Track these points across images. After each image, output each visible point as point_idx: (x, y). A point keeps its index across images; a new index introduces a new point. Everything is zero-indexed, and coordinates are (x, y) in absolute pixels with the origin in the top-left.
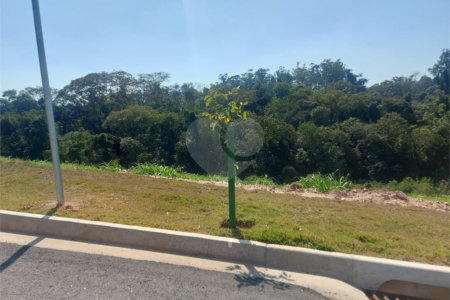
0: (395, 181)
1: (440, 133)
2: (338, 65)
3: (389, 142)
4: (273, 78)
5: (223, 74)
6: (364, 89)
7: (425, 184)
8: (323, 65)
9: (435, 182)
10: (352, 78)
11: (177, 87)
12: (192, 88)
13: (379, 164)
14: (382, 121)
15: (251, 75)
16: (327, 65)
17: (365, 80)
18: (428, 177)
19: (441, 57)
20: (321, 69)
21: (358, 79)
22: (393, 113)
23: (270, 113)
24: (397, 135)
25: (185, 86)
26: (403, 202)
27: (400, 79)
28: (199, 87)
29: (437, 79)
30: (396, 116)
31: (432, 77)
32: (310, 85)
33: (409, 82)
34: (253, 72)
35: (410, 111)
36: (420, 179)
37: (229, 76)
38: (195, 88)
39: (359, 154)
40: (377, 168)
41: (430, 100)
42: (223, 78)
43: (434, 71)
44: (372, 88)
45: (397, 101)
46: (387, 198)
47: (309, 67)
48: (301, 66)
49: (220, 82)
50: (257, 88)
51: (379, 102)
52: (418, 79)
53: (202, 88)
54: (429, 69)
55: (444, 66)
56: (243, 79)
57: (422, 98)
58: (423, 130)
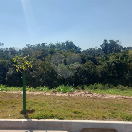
0: (91, 85)
1: (104, 67)
2: (71, 43)
3: (89, 71)
4: (48, 47)
5: (28, 44)
6: (80, 52)
7: (100, 85)
8: (66, 43)
9: (104, 85)
10: (76, 48)
11: (7, 49)
12: (14, 50)
13: (86, 79)
14: (86, 63)
15: (39, 45)
16: (67, 43)
17: (80, 49)
18: (102, 83)
19: (104, 42)
20: (65, 44)
21: (78, 48)
22: (90, 61)
23: (47, 60)
24: (91, 68)
25: (11, 48)
26: (91, 95)
27: (92, 49)
28: (17, 49)
29: (103, 49)
30: (90, 62)
31: (101, 48)
32: (62, 50)
33: (94, 50)
34: (40, 44)
35: (95, 60)
36: (99, 84)
37: (30, 45)
38: (16, 49)
39: (79, 75)
40: (86, 80)
41: (101, 56)
42: (28, 46)
43: (102, 46)
44: (83, 51)
45: (91, 56)
46: (86, 94)
47: (61, 43)
48: (58, 43)
49: (26, 47)
50: (42, 50)
51: (85, 57)
52: (97, 49)
53: (19, 49)
54: (100, 46)
55: (105, 45)
56: (36, 46)
57: (98, 55)
58: (99, 66)
